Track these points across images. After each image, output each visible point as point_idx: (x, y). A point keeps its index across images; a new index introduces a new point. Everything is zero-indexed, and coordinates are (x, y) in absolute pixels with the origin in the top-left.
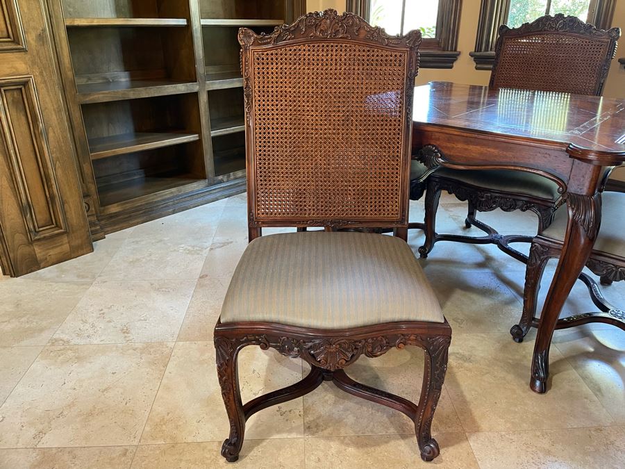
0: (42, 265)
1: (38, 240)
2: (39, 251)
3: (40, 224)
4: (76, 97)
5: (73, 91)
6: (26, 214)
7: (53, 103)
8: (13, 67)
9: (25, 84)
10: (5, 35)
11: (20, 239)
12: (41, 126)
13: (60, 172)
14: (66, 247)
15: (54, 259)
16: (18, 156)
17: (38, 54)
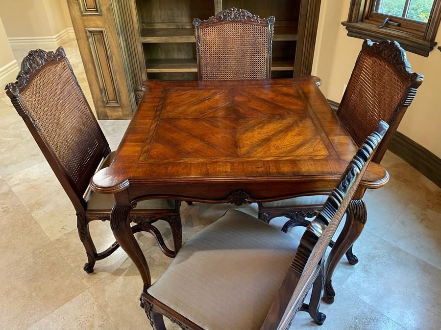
0: (110, 118)
1: (108, 106)
2: (109, 112)
3: (110, 99)
4: (139, 39)
5: (138, 35)
6: (102, 94)
7: (115, 43)
8: (96, 24)
9: (102, 32)
10: (93, 7)
11: (100, 104)
12: (108, 53)
13: (118, 77)
14: (121, 114)
15: (115, 117)
16: (100, 66)
17: (107, 17)
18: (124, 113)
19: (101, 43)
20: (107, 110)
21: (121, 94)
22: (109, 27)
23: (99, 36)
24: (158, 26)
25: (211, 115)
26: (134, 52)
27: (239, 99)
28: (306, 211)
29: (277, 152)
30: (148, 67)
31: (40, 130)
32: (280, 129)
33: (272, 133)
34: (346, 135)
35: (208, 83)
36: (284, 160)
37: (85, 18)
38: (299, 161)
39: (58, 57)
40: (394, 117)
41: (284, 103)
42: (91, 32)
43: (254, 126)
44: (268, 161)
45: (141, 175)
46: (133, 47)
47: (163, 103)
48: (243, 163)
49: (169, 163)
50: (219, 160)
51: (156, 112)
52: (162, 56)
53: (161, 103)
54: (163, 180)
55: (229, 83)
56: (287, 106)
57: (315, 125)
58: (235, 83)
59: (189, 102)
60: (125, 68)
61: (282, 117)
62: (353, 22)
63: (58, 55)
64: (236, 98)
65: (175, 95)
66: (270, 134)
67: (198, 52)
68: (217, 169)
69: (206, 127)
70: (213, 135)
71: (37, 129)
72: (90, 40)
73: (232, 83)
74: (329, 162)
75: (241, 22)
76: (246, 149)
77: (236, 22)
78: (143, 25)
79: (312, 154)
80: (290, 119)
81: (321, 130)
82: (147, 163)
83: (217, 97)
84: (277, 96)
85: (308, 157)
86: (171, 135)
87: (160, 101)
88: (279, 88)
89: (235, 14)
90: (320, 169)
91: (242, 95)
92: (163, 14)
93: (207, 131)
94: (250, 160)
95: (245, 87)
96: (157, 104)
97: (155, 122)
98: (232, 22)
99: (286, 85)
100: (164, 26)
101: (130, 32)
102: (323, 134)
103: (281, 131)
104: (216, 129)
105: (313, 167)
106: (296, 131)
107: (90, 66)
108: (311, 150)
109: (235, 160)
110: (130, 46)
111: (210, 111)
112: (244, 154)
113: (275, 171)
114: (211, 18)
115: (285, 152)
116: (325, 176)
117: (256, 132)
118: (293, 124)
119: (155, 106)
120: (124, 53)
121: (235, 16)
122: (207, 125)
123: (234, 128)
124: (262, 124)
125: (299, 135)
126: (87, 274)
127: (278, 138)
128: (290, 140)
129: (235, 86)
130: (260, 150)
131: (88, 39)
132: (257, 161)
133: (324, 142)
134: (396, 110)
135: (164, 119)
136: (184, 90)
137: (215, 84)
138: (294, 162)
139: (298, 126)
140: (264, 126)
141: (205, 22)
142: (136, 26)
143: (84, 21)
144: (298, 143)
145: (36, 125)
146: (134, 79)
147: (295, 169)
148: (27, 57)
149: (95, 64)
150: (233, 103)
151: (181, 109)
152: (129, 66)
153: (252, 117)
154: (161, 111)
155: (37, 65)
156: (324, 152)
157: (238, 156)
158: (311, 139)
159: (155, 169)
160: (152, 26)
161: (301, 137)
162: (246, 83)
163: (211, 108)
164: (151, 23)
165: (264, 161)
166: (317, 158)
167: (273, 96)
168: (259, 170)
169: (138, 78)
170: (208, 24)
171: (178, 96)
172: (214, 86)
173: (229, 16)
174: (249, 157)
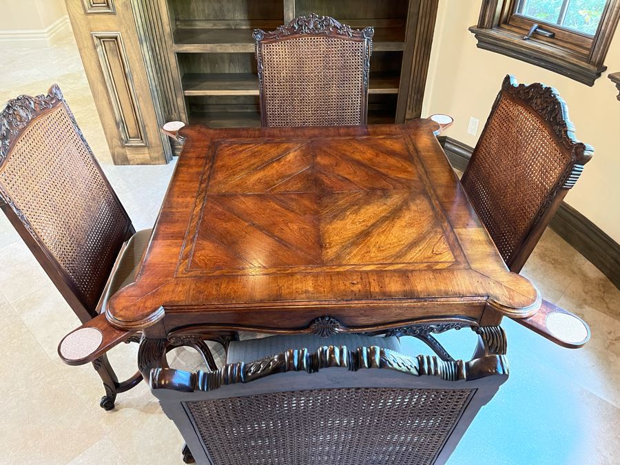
0: (131, 163)
2: (130, 154)
3: (131, 136)
4: (171, 46)
5: (170, 42)
6: (118, 128)
7: (137, 55)
8: (106, 25)
9: (116, 38)
10: (102, 1)
11: (116, 142)
12: (127, 70)
13: (142, 104)
14: (147, 156)
15: (139, 161)
16: (115, 88)
17: (124, 17)
18: (152, 155)
19: (115, 53)
20: (127, 151)
21: (146, 128)
22: (127, 32)
23: (112, 44)
24: (200, 25)
25: (282, 189)
26: (164, 67)
27: (322, 160)
28: (419, 327)
29: (381, 255)
30: (186, 88)
31: (29, 224)
32: (383, 215)
33: (372, 221)
34: (479, 226)
35: (276, 132)
36: (391, 270)
37: (90, 17)
38: (412, 271)
39: (52, 100)
40: (548, 203)
41: (389, 168)
42: (100, 38)
43: (346, 210)
44: (367, 272)
45: (182, 298)
46: (163, 59)
47: (211, 167)
48: (331, 277)
49: (222, 276)
50: (296, 270)
51: (201, 183)
52: (206, 69)
53: (207, 166)
54: (213, 307)
55: (307, 132)
56: (392, 174)
57: (433, 208)
58: (316, 132)
59: (249, 167)
60: (152, 91)
61: (385, 193)
62: (486, 28)
63: (52, 99)
64: (319, 159)
65: (228, 152)
66: (369, 225)
67: (261, 79)
68: (294, 287)
69: (275, 210)
70: (287, 225)
71: (24, 222)
72: (98, 50)
73: (312, 132)
74: (455, 273)
75: (323, 34)
76: (334, 249)
77: (317, 35)
78: (178, 23)
79: (432, 260)
80: (398, 196)
81: (442, 218)
82: (190, 277)
83: (291, 156)
84: (377, 156)
85: (426, 264)
86: (224, 225)
87: (206, 164)
88: (381, 142)
89: (314, 23)
90: (442, 287)
91: (326, 153)
92: (206, 8)
93: (278, 219)
94: (341, 269)
95: (329, 139)
96: (201, 169)
97: (200, 201)
98: (311, 34)
99: (390, 136)
100: (208, 26)
101: (158, 37)
102: (446, 224)
103: (385, 219)
104: (291, 215)
105: (433, 284)
106: (407, 218)
107: (100, 87)
108: (429, 253)
109: (319, 270)
110: (159, 57)
111: (280, 182)
112: (332, 260)
113: (377, 290)
114: (280, 29)
115: (392, 256)
116: (450, 299)
117: (349, 221)
118: (402, 206)
119: (198, 173)
120: (150, 69)
121: (315, 26)
122: (277, 206)
123: (317, 213)
124: (357, 205)
125: (410, 225)
126: (105, 411)
127: (381, 230)
128: (399, 233)
129: (317, 137)
130: (355, 252)
131: (95, 47)
132: (351, 272)
133: (447, 238)
134: (552, 194)
135: (212, 197)
136: (242, 144)
137: (287, 134)
138: (404, 274)
139: (408, 209)
140: (359, 209)
141: (271, 35)
142: (167, 29)
143: (89, 23)
144: (410, 240)
145: (22, 217)
146: (166, 105)
147: (407, 288)
148: (4, 111)
149: (108, 84)
150: (313, 167)
151: (237, 178)
152: (158, 88)
153: (342, 193)
154: (209, 181)
155: (20, 121)
156: (448, 257)
157: (323, 264)
158: (429, 233)
159: (202, 287)
160: (191, 25)
161: (414, 230)
162: (332, 132)
163: (281, 176)
164: (189, 21)
165: (361, 272)
166: (437, 267)
167: (371, 156)
168: (356, 288)
169: (172, 104)
170: (275, 38)
171: (234, 154)
172: (285, 136)
173: (306, 26)
174: (340, 265)
